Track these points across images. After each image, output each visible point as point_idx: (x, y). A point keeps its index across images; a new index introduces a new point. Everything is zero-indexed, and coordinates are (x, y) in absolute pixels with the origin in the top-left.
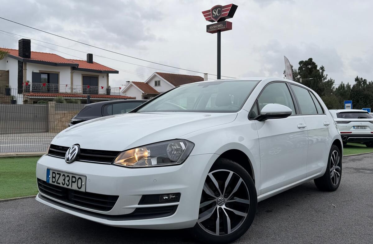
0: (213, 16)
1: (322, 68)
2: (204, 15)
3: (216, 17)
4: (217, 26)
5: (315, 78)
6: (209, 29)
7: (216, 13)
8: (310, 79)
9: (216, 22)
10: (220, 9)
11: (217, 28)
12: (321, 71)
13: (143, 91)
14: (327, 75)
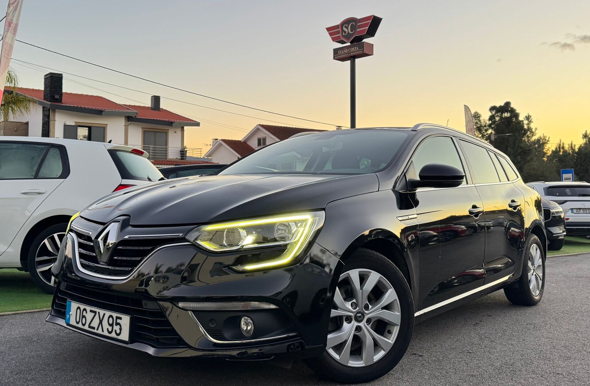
0: (344, 34)
1: (528, 118)
2: (329, 33)
3: (348, 36)
4: (350, 50)
5: (517, 134)
6: (338, 55)
7: (348, 30)
8: (507, 134)
9: (349, 44)
10: (354, 23)
11: (350, 53)
12: (526, 122)
13: (240, 154)
14: (536, 129)
